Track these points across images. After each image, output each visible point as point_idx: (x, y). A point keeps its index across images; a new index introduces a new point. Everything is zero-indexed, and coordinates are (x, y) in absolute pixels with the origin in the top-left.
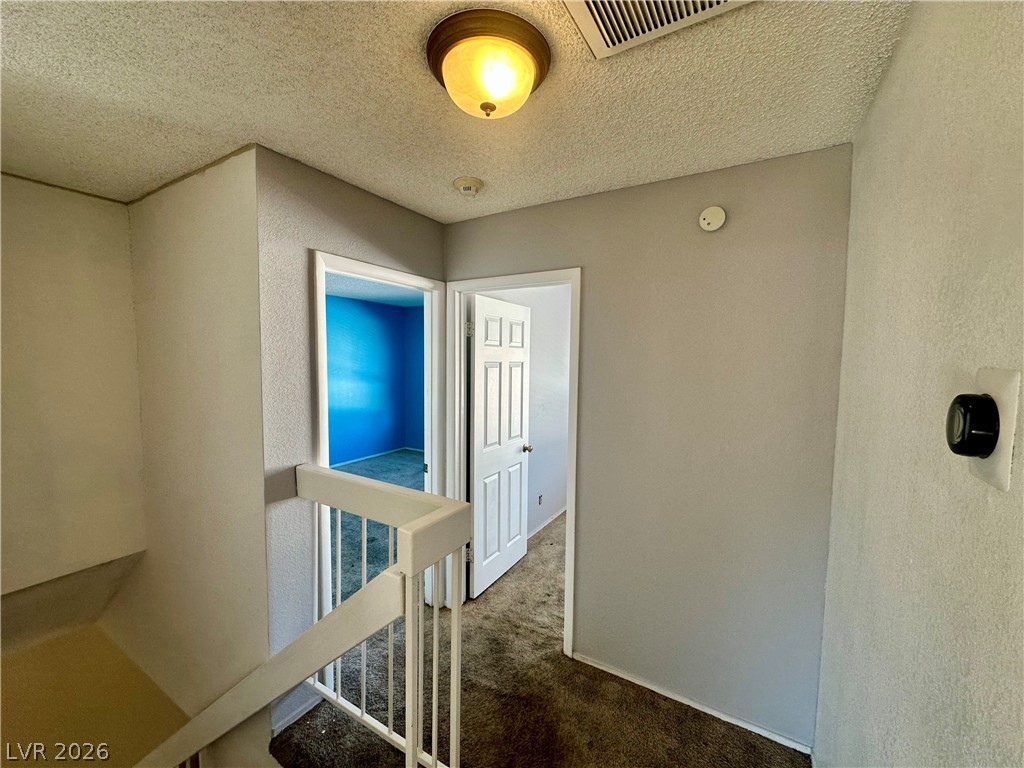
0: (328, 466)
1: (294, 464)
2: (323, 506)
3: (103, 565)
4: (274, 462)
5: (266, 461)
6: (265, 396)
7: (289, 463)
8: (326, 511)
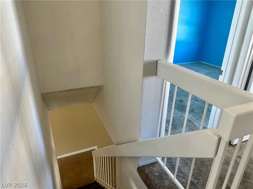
0: (172, 62)
1: (157, 59)
2: (167, 82)
3: (92, 87)
4: (149, 57)
5: (145, 56)
6: (147, 19)
7: (154, 58)
8: (168, 84)
